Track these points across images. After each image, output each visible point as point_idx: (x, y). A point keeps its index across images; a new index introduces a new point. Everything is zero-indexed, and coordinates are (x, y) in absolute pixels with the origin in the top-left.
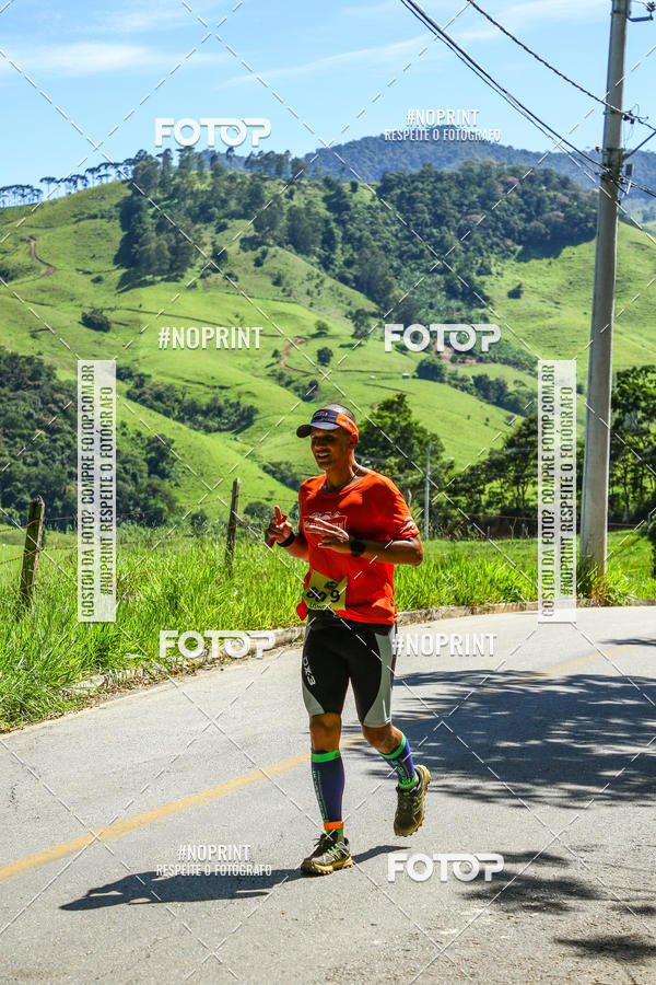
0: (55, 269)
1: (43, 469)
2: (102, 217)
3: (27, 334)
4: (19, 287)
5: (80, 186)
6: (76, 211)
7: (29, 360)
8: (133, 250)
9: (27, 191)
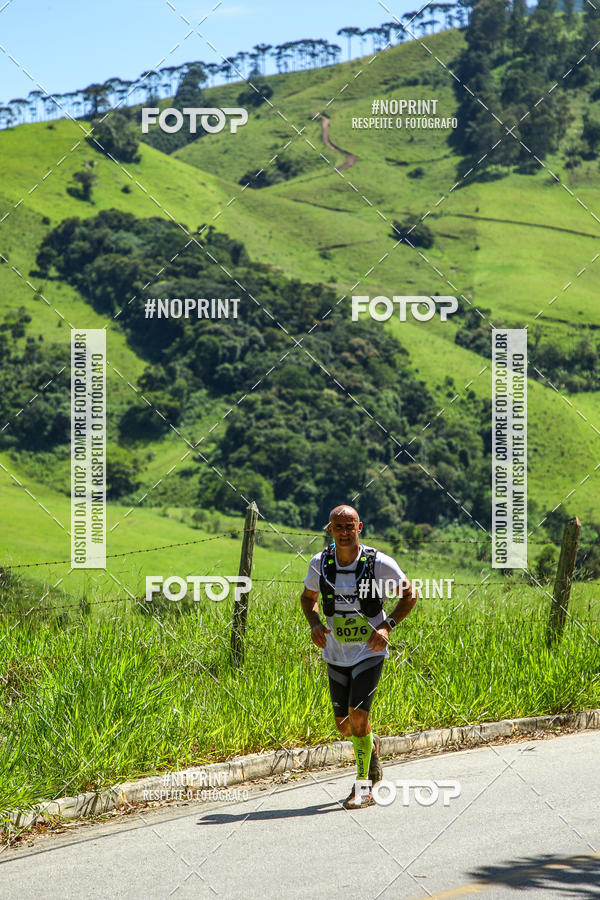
0: (357, 159)
1: (333, 446)
2: (426, 83)
3: (314, 253)
4: (305, 187)
5: (394, 40)
6: (388, 75)
7: (316, 290)
8: (468, 130)
9: (319, 48)
